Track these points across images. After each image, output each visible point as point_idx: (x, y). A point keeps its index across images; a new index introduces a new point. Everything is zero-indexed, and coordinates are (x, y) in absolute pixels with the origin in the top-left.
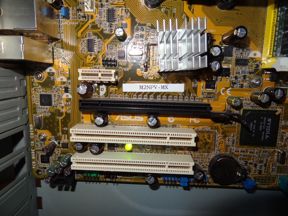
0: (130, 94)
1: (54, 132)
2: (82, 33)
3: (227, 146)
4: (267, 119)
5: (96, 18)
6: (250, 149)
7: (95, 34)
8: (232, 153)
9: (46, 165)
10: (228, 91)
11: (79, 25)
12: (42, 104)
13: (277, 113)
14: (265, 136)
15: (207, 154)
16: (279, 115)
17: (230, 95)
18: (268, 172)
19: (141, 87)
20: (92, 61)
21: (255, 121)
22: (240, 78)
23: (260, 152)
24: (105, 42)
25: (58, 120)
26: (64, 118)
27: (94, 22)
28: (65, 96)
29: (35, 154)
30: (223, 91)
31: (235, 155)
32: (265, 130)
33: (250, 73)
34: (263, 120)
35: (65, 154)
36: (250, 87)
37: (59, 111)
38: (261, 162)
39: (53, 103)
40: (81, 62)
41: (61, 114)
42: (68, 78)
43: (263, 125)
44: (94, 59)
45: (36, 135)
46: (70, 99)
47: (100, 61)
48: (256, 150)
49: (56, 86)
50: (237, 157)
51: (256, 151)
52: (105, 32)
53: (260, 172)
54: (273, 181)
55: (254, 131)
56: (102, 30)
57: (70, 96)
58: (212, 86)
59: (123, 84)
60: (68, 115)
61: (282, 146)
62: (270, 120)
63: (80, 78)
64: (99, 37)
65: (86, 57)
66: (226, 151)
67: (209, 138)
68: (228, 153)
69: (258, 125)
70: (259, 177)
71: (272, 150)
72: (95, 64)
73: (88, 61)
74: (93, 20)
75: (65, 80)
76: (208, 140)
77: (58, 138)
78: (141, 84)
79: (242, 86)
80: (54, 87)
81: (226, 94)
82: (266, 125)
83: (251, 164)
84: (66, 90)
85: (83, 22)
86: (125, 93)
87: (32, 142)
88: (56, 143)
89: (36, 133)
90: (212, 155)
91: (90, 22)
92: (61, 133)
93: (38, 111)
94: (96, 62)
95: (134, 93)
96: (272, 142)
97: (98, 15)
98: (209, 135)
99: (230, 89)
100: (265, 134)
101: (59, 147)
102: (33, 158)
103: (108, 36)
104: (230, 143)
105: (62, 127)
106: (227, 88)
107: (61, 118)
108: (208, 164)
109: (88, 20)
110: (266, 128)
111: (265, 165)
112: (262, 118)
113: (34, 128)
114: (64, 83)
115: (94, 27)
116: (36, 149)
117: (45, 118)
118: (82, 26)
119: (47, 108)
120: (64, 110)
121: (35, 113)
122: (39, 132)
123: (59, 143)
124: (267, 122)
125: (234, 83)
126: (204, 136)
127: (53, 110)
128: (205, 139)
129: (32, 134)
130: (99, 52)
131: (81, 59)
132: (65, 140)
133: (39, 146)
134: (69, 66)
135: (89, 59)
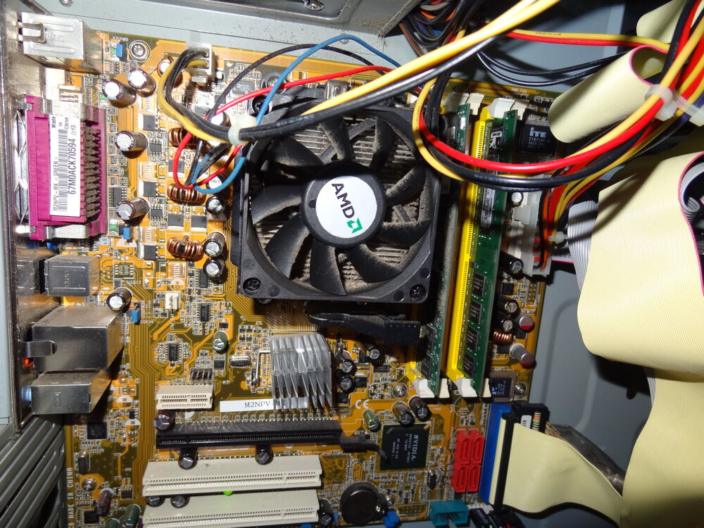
0: (231, 415)
1: (107, 476)
2: (159, 335)
3: (364, 473)
4: (413, 436)
5: (183, 315)
6: (394, 473)
7: (180, 336)
8: (372, 481)
9: (93, 526)
10: (365, 404)
11: (155, 324)
12: (90, 437)
13: (425, 428)
14: (411, 457)
15: (337, 485)
16: (428, 429)
17: (367, 408)
18: (415, 499)
19: (247, 405)
20: (174, 372)
21: (398, 440)
22: (380, 387)
23: (406, 476)
24: (194, 347)
25: (117, 457)
26: (125, 455)
27: (179, 321)
28: (128, 423)
29: (75, 511)
30: (359, 404)
31: (375, 483)
32: (411, 450)
33: (393, 381)
34: (408, 438)
35: (126, 505)
36: (392, 397)
37: (118, 444)
38: (408, 488)
39: (109, 434)
40: (157, 375)
41: (121, 449)
42: (136, 398)
43: (408, 443)
44: (177, 370)
45: (77, 484)
46: (138, 426)
47: (187, 373)
48: (401, 474)
49: (114, 410)
50: (378, 485)
51: (400, 476)
52: (194, 333)
53: (406, 501)
54: (423, 509)
55: (397, 452)
56: (191, 330)
57: (137, 423)
58: (344, 400)
59: (221, 402)
60: (132, 451)
61: (432, 466)
62: (416, 437)
63: (160, 406)
64: (185, 340)
65: (164, 368)
66: (364, 478)
67: (341, 465)
68: (366, 481)
69: (402, 445)
70: (406, 507)
71: (420, 472)
72: (178, 377)
73: (167, 373)
74: (177, 318)
75: (130, 400)
76: (339, 468)
77: (115, 484)
78: (247, 401)
79: (382, 397)
80: (111, 411)
81: (362, 408)
82: (413, 443)
83: (395, 492)
84: (132, 416)
85: (162, 319)
86: (223, 414)
87: (70, 494)
88: (112, 491)
89: (76, 480)
90: (344, 487)
91: (172, 319)
92: (120, 477)
93: (82, 446)
94: (180, 374)
95: (237, 413)
96: (420, 463)
97: (185, 311)
98: (341, 461)
99: (368, 400)
100: (411, 454)
101: (116, 497)
102: (71, 517)
103: (199, 339)
104: (368, 468)
105: (122, 468)
106: (363, 400)
107: (121, 454)
108: (339, 498)
109: (170, 317)
110: (412, 447)
111: (413, 492)
112: (407, 435)
113: (75, 472)
114: (128, 405)
115: (179, 326)
116: (77, 503)
117: (95, 457)
118: (160, 326)
119: (98, 443)
120: (126, 443)
121: (78, 450)
122: (82, 478)
123: (117, 491)
124: (413, 439)
125: (373, 394)
126: (334, 463)
127: (107, 445)
128: (336, 466)
129: (70, 482)
130: (184, 360)
131: (157, 370)
132: (126, 485)
133: (82, 499)
134: (137, 380)
135: (170, 369)
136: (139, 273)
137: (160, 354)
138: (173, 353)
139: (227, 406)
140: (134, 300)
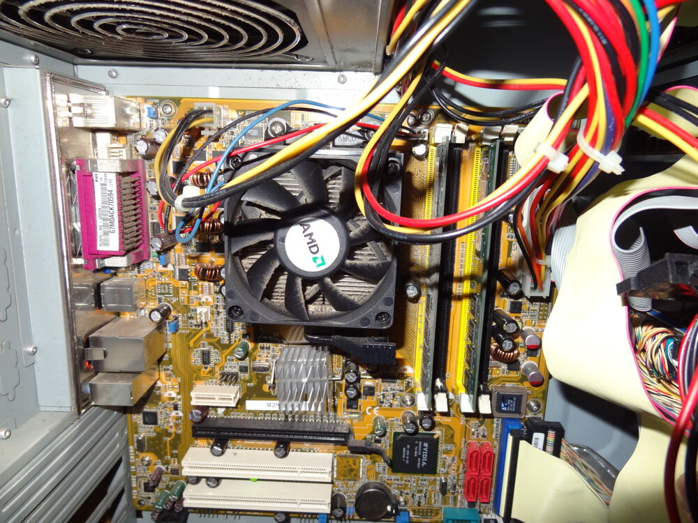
0: (255, 413)
1: (160, 454)
2: (194, 343)
3: (377, 474)
4: (423, 444)
5: (212, 327)
6: (407, 477)
7: (211, 344)
8: (384, 482)
9: (151, 495)
10: (375, 411)
11: (190, 334)
12: (145, 423)
13: (435, 437)
14: (421, 463)
15: (352, 482)
16: (438, 438)
17: (377, 415)
18: (429, 503)
19: (269, 405)
20: (207, 374)
21: (408, 446)
22: (388, 395)
23: (418, 481)
24: (223, 353)
25: (166, 441)
26: (173, 439)
27: (209, 331)
28: (174, 413)
29: (137, 481)
30: (370, 411)
31: (388, 484)
32: (421, 457)
33: (401, 391)
34: (418, 445)
35: (175, 481)
36: (401, 406)
37: (166, 430)
38: (421, 491)
39: (159, 422)
40: (194, 375)
41: (169, 435)
42: (178, 394)
43: (418, 450)
44: (210, 372)
45: (137, 459)
46: (181, 417)
47: (218, 375)
48: (414, 477)
49: (163, 403)
50: (390, 486)
51: (413, 480)
52: (222, 342)
53: (419, 504)
54: (437, 514)
55: (408, 458)
56: (220, 340)
57: (181, 414)
58: (354, 406)
59: (247, 401)
60: (178, 436)
61: (444, 474)
62: (426, 445)
63: (194, 402)
64: (215, 347)
65: (200, 370)
66: (377, 478)
67: (354, 464)
68: (379, 481)
69: (412, 451)
70: (419, 510)
71: (432, 478)
72: (211, 378)
73: (202, 375)
74: (208, 329)
75: (174, 395)
76: (353, 467)
77: (167, 463)
78: (269, 402)
79: (391, 405)
80: (160, 403)
81: (373, 414)
82: (422, 450)
83: (407, 494)
84: (176, 408)
85: (196, 330)
86: (249, 411)
87: (133, 467)
88: (164, 468)
89: (137, 456)
90: (358, 485)
91: (204, 330)
92: (169, 457)
93: (140, 430)
94: (213, 375)
95: (261, 411)
96: (431, 468)
97: (214, 323)
98: (355, 461)
99: (378, 408)
100: (421, 461)
101: (166, 473)
102: (134, 485)
103: (225, 347)
104: (381, 470)
105: (170, 450)
106: (373, 407)
107: (169, 439)
108: (355, 494)
109: (202, 328)
110: (422, 454)
111: (425, 497)
112: (417, 442)
113: (135, 450)
114: (173, 399)
115: (210, 335)
116: (138, 475)
117: (150, 439)
118: (195, 335)
119: (151, 428)
120: (173, 430)
121: (137, 433)
122: (141, 455)
123: (167, 468)
124: (423, 447)
125: (382, 402)
126: (348, 462)
127: (158, 430)
128: (350, 465)
129: (132, 457)
130: (215, 364)
131: (195, 372)
132: (174, 465)
133: (141, 472)
134: (179, 379)
135: (204, 372)
136: (176, 291)
137: (196, 359)
138: (206, 358)
139: (252, 405)
140: (173, 313)
